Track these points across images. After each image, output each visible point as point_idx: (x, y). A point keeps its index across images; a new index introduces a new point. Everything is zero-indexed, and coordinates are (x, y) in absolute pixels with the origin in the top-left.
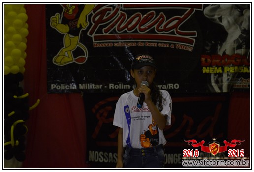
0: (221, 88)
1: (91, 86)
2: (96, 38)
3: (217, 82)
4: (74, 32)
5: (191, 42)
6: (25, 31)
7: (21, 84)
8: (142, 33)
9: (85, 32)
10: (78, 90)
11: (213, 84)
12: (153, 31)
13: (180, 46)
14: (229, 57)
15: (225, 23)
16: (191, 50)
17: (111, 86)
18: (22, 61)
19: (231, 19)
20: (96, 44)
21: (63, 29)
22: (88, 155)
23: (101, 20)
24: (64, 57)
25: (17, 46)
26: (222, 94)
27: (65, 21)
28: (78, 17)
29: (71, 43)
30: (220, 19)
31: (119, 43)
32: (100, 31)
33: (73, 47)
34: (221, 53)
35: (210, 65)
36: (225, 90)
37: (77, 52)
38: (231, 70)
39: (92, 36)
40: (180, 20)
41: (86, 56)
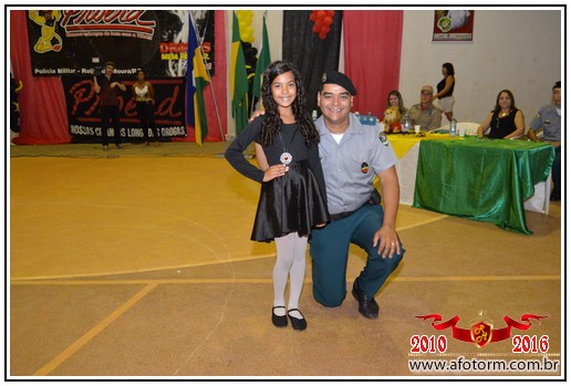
0: (176, 73)
1: (67, 71)
2: (68, 29)
3: (174, 67)
5: (150, 31)
8: (107, 24)
10: (57, 74)
11: (171, 69)
13: (141, 35)
14: (184, 45)
16: (150, 38)
20: (68, 34)
22: (70, 129)
26: (178, 78)
35: (169, 53)
39: (65, 27)
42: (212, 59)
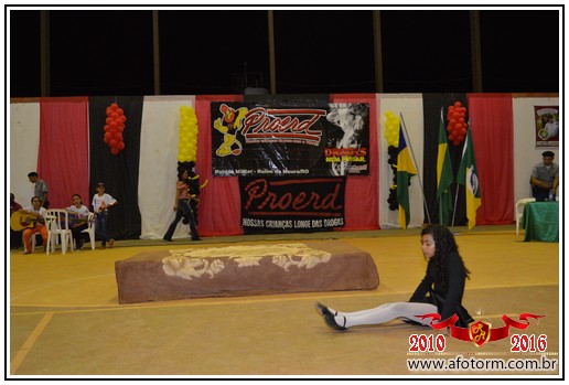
0: (339, 172)
1: (244, 172)
3: (336, 168)
4: (231, 132)
5: (317, 139)
6: (196, 130)
7: (194, 169)
9: (239, 132)
10: (235, 175)
11: (334, 169)
12: (289, 131)
13: (309, 142)
14: (345, 150)
15: (342, 125)
16: (317, 145)
17: (259, 171)
18: (194, 152)
20: (248, 141)
21: (224, 130)
22: (242, 221)
23: (251, 123)
24: (224, 150)
25: (190, 141)
26: (340, 177)
27: (225, 124)
28: (234, 121)
29: (230, 140)
30: (338, 122)
31: (265, 140)
32: (250, 131)
33: (231, 143)
34: (339, 147)
35: (332, 156)
36: (342, 174)
37: (234, 147)
38: (346, 159)
40: (310, 123)
41: (241, 149)
42: (367, 161)
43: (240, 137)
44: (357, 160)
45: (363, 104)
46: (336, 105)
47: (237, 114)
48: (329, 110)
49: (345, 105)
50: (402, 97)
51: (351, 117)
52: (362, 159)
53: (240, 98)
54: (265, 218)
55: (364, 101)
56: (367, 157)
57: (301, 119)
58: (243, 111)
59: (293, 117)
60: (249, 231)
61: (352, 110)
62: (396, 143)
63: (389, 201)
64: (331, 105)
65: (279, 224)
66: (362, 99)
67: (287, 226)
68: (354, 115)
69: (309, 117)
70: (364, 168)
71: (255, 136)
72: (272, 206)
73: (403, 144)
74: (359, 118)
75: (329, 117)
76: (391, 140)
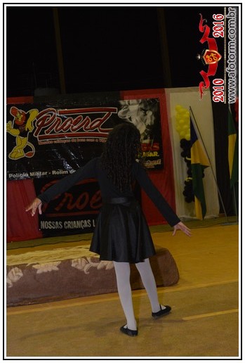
2: (40, 138)
4: (23, 134)
8: (74, 132)
9: (31, 134)
10: (30, 177)
12: (82, 130)
15: (134, 122)
17: (54, 172)
19: (138, 118)
20: (40, 142)
21: (15, 132)
22: (40, 224)
23: (42, 125)
24: (17, 153)
27: (16, 127)
28: (25, 123)
29: (22, 142)
30: (130, 118)
31: (58, 141)
32: (42, 133)
33: (24, 146)
37: (27, 149)
39: (37, 137)
40: (101, 121)
41: (34, 151)
42: (161, 156)
43: (32, 139)
44: (151, 155)
45: (152, 100)
46: (127, 101)
47: (27, 116)
48: (120, 107)
49: (135, 101)
50: (190, 91)
51: (142, 113)
52: (156, 154)
53: (30, 100)
54: (63, 220)
55: (153, 96)
56: (160, 152)
57: (93, 117)
58: (34, 113)
59: (84, 116)
60: (48, 234)
61: (142, 106)
62: (188, 136)
63: (185, 193)
64: (122, 102)
65: (78, 224)
66: (151, 95)
67: (86, 226)
68: (145, 111)
69: (101, 115)
70: (158, 162)
71: (48, 137)
72: (70, 207)
73: (194, 136)
74: (150, 113)
75: (120, 113)
76: (182, 133)
